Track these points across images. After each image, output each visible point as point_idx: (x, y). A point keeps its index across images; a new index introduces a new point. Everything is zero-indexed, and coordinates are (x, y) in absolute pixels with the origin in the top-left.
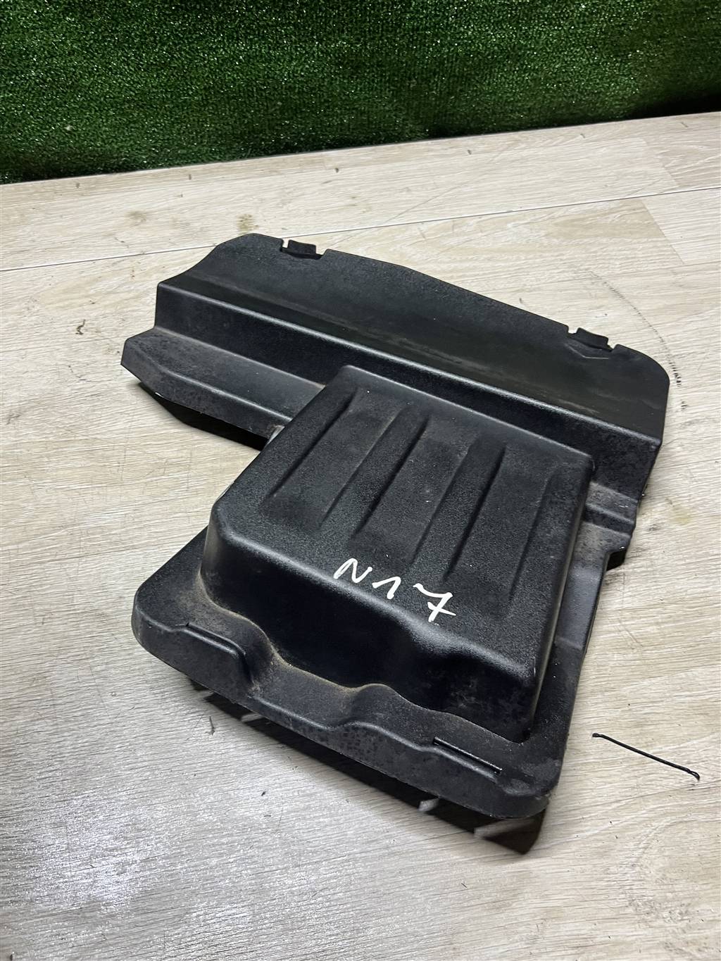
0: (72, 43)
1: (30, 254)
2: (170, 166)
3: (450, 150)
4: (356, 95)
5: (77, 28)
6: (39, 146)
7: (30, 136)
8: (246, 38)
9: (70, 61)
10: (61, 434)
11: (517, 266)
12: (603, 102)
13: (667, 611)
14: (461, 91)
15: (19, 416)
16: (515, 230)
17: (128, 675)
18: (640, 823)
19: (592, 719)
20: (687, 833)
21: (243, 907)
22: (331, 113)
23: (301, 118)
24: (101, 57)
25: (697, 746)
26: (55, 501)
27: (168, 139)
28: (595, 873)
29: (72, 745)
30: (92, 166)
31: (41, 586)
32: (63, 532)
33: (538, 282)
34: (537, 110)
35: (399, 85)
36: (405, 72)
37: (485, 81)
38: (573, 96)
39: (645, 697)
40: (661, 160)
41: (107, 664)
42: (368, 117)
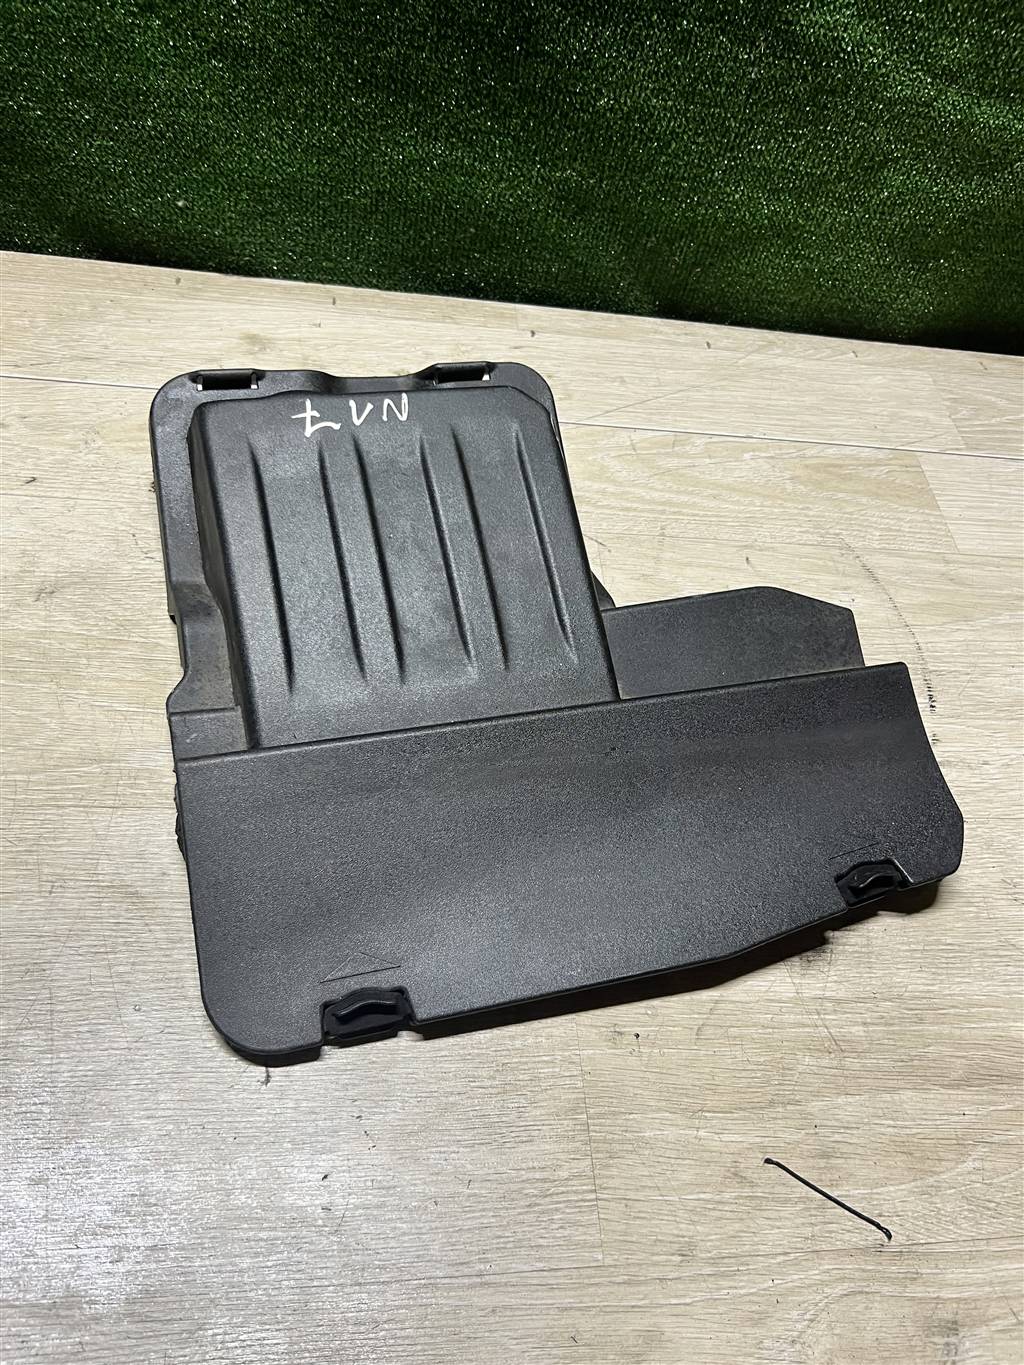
0: (212, 95)
1: (97, 366)
2: (308, 280)
3: (683, 337)
4: (575, 240)
5: (223, 77)
6: (134, 217)
7: (125, 202)
8: (447, 140)
9: (203, 118)
10: (109, 628)
11: (749, 512)
12: (885, 315)
13: (879, 1009)
14: (711, 264)
15: (53, 592)
16: (753, 464)
17: (161, 985)
18: (810, 1286)
19: (767, 1139)
20: (866, 1308)
21: (277, 1330)
22: (537, 256)
23: (496, 254)
24: (248, 122)
25: (893, 1194)
26: (90, 723)
27: (313, 245)
28: (744, 1345)
29: (69, 1072)
30: (202, 259)
31: (54, 839)
32: (95, 769)
33: (773, 540)
34: (802, 307)
35: (633, 240)
36: (644, 226)
37: (744, 258)
38: (849, 300)
39: (837, 1120)
40: (948, 407)
41: (133, 964)
42: (584, 273)
